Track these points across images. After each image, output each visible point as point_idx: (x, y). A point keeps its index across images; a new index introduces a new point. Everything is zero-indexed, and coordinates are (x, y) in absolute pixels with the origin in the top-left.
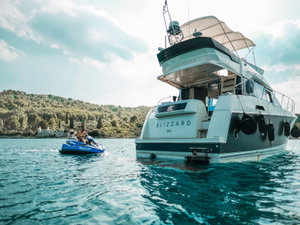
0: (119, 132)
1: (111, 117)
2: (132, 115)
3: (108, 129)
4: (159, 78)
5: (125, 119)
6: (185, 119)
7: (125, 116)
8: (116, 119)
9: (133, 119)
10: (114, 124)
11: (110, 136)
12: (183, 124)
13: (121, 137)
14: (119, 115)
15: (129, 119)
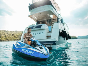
0: (7, 39)
1: (4, 34)
2: (12, 34)
3: (3, 38)
4: (29, 16)
5: (10, 35)
6: (41, 32)
7: (10, 34)
8: (6, 35)
9: (13, 35)
10: (5, 37)
11: (4, 41)
12: (40, 34)
13: (8, 41)
14: (7, 34)
15: (11, 35)
